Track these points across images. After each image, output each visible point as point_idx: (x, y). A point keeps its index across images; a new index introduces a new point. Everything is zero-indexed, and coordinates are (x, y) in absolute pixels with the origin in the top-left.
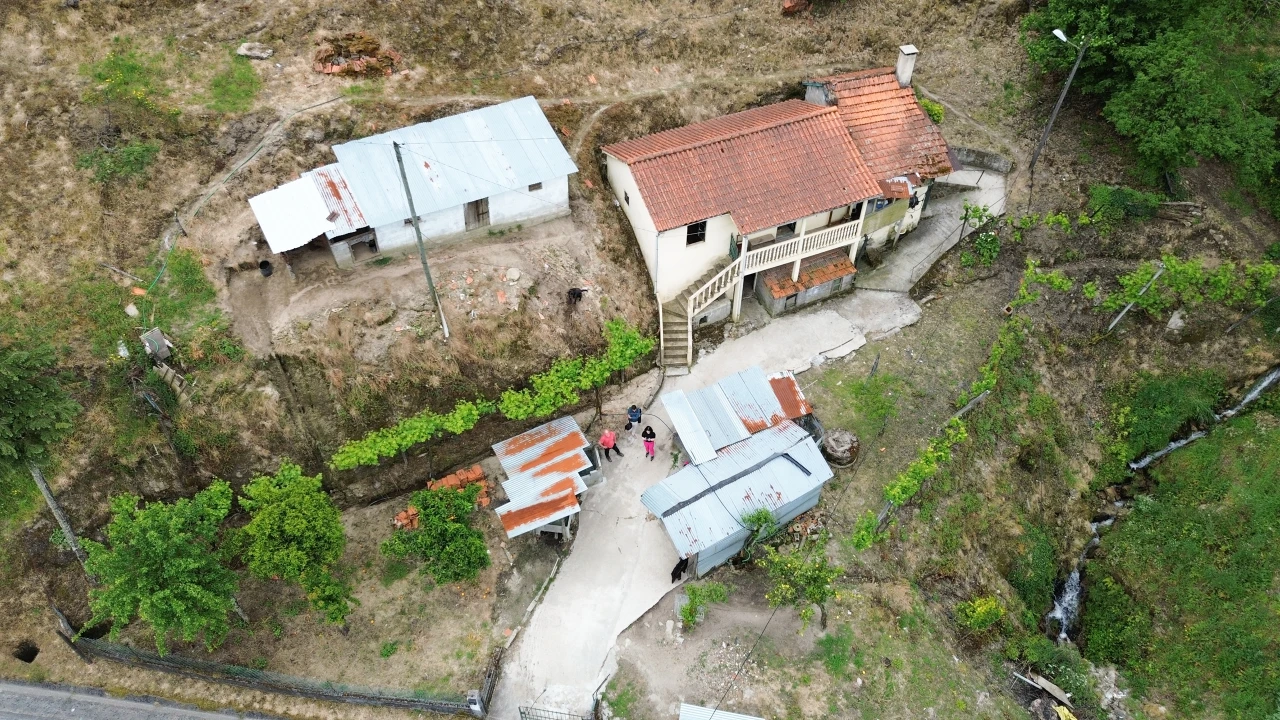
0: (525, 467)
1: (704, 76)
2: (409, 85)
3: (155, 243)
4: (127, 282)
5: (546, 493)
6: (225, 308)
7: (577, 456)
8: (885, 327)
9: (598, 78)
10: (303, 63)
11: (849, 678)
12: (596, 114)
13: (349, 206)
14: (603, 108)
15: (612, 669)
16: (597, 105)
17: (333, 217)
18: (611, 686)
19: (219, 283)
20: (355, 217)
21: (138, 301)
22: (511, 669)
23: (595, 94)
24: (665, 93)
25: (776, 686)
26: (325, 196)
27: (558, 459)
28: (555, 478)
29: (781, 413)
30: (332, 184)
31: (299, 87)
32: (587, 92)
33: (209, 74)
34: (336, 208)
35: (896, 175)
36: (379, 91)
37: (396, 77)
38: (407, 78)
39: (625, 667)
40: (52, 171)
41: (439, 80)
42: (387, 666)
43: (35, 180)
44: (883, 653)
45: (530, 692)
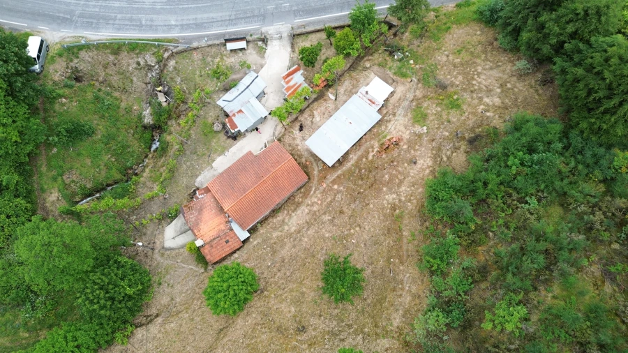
0: (300, 85)
1: (281, 232)
2: (371, 150)
3: (418, 77)
4: (417, 66)
5: (292, 79)
6: (388, 72)
7: (287, 92)
8: (206, 172)
9: (317, 204)
10: (406, 136)
11: (210, 69)
12: (313, 189)
13: (365, 98)
14: (312, 192)
15: (266, 55)
16: (315, 192)
17: (367, 92)
18: (265, 52)
19: (395, 78)
20: (361, 95)
21: (411, 64)
22: (289, 49)
23: (317, 197)
24: (293, 214)
25: (227, 63)
26: (373, 98)
27: (292, 90)
28: (291, 83)
29: (233, 118)
30: (374, 103)
31: (402, 128)
32: (319, 196)
33: (431, 118)
34: (368, 96)
35: (203, 198)
36: (378, 141)
37: (376, 150)
38: (373, 151)
39: (263, 57)
40: (456, 77)
41: (364, 160)
42: (317, 40)
43: (459, 74)
44: (202, 78)
45: (283, 46)
